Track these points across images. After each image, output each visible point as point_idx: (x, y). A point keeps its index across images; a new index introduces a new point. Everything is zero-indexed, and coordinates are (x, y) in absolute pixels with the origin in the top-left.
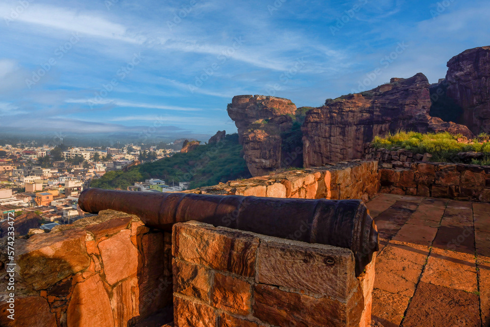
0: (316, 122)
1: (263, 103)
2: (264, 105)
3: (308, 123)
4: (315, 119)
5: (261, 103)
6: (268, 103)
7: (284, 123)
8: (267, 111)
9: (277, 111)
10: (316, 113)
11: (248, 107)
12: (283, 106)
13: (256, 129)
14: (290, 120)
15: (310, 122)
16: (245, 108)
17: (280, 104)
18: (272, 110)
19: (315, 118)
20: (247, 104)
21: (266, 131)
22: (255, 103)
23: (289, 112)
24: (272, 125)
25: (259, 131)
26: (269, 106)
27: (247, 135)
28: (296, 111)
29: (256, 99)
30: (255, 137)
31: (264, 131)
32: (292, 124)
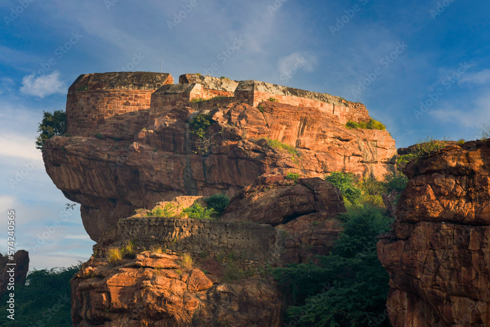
0: (458, 220)
1: (219, 115)
2: (224, 124)
3: (413, 223)
4: (452, 204)
5: (209, 117)
6: (242, 116)
7: (301, 221)
8: (236, 155)
9: (286, 158)
10: (457, 172)
11: (142, 134)
12: (323, 136)
13: (145, 243)
14: (335, 204)
15: (424, 217)
16: (132, 139)
17: (304, 121)
18: (264, 156)
19: (452, 196)
20: (143, 119)
21: (199, 260)
22: (182, 115)
23: (353, 165)
24: (233, 227)
25: (165, 258)
26: (248, 133)
27: (100, 277)
28: (390, 163)
29: (186, 94)
30: (139, 287)
31: (188, 259)
32: (340, 229)
